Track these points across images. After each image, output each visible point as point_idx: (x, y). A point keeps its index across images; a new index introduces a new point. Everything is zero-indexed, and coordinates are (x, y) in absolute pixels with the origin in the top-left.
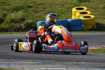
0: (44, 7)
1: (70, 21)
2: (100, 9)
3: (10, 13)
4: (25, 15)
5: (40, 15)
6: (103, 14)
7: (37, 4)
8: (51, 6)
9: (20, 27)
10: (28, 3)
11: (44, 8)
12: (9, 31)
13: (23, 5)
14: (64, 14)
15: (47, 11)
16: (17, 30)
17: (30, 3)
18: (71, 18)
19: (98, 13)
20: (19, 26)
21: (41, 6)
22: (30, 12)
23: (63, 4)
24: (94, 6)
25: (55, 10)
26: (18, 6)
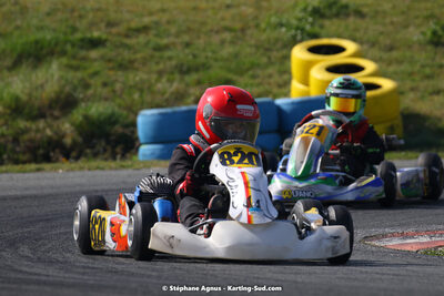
0: (155, 41)
1: (285, 108)
2: (410, 47)
3: (6, 73)
4: (76, 82)
5: (142, 81)
6: (428, 71)
7: (122, 29)
8: (186, 38)
9: (55, 138)
10: (82, 25)
11: (158, 48)
12: (5, 156)
13: (62, 37)
14: (250, 73)
15: (174, 63)
16: (41, 151)
17: (92, 25)
18: (284, 90)
19: (405, 67)
20: (49, 132)
21: (142, 39)
22: (96, 66)
23: (243, 30)
24: (382, 33)
25: (210, 54)
26: (37, 42)
